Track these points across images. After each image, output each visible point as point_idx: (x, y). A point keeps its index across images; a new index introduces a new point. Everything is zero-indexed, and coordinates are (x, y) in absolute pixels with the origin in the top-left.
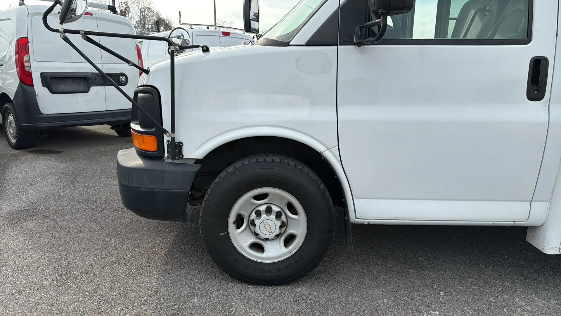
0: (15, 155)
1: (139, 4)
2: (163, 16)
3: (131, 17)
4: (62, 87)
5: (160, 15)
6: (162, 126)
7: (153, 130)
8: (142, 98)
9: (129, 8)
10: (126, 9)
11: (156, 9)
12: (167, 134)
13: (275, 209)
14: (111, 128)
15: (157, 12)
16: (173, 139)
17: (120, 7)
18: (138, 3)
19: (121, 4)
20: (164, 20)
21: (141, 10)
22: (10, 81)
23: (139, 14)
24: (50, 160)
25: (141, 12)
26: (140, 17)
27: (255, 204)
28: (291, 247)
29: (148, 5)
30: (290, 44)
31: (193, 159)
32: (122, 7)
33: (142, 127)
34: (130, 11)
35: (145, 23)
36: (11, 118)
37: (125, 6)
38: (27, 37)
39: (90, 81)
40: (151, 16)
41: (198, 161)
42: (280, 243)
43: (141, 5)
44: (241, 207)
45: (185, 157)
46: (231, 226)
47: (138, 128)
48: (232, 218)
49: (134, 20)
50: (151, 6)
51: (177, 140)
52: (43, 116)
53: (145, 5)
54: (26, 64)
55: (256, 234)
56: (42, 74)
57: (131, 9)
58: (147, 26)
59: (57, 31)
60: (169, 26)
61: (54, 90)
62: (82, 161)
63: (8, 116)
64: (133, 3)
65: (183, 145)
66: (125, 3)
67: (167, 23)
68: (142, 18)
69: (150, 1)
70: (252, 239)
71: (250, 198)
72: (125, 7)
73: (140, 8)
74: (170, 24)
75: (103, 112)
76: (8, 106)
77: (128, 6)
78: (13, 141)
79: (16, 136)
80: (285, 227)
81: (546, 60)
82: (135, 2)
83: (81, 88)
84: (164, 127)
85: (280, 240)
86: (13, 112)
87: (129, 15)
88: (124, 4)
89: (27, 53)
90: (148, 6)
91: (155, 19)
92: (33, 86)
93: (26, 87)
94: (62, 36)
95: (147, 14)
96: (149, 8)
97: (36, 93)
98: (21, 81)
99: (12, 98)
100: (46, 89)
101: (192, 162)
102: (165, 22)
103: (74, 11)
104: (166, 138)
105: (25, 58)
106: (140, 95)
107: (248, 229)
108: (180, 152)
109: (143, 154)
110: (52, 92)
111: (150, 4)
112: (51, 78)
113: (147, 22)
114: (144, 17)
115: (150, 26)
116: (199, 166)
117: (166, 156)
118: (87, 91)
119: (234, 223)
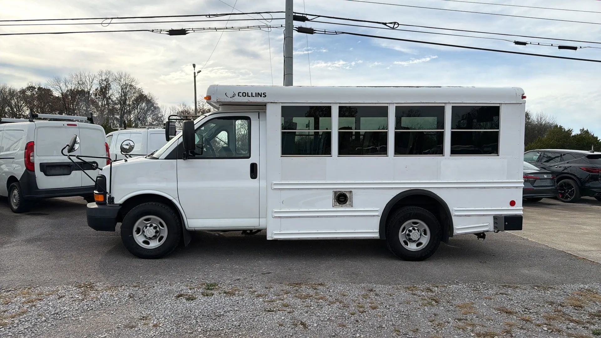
0: (17, 216)
1: (121, 81)
2: (146, 93)
3: (111, 94)
4: (53, 172)
5: (142, 92)
6: (106, 191)
7: (103, 192)
8: (99, 179)
9: (109, 85)
10: (106, 86)
11: (138, 86)
12: (108, 194)
13: (154, 225)
14: (84, 199)
15: (140, 89)
16: (110, 196)
17: (100, 84)
18: (119, 80)
19: (101, 81)
20: (146, 97)
21: (123, 87)
22: (18, 168)
23: (120, 91)
24: (42, 218)
25: (122, 89)
26: (121, 94)
27: (145, 223)
28: (161, 242)
29: (129, 82)
30: (159, 158)
31: (119, 204)
32: (103, 84)
33: (98, 192)
34: (111, 88)
35: (126, 99)
36: (16, 192)
37: (106, 83)
38: (34, 142)
39: (72, 167)
40: (133, 93)
41: (120, 205)
42: (157, 241)
43: (122, 83)
44: (139, 224)
45: (115, 203)
46: (134, 233)
47: (97, 192)
48: (135, 229)
49: (114, 97)
50: (133, 84)
51: (112, 196)
52: (39, 190)
53: (127, 82)
54: (31, 158)
55: (145, 236)
56: (41, 164)
57: (112, 86)
58: (128, 103)
59: (67, 155)
60: (151, 103)
61: (48, 174)
62: (64, 219)
63: (14, 190)
64: (115, 80)
65: (114, 198)
66: (107, 81)
67: (149, 99)
68: (123, 94)
69: (132, 79)
70: (144, 239)
71: (143, 220)
72: (105, 85)
73: (122, 85)
74: (152, 101)
75: (80, 188)
76: (15, 184)
77: (109, 84)
78: (15, 208)
79: (18, 204)
80: (159, 233)
81: (256, 164)
82: (116, 79)
83: (66, 172)
84: (107, 191)
85: (157, 239)
86: (18, 189)
87: (110, 92)
88: (105, 81)
89: (33, 151)
90: (129, 84)
91: (137, 95)
92: (34, 171)
93: (29, 172)
94: (68, 157)
95: (128, 91)
96: (131, 86)
97: (36, 176)
98: (27, 168)
99: (19, 179)
100: (42, 173)
101: (118, 205)
102: (147, 98)
103: (74, 149)
104: (108, 196)
105: (31, 155)
106: (98, 178)
107: (142, 234)
108: (113, 201)
109: (98, 203)
110: (46, 175)
111: (132, 81)
112: (47, 166)
113: (128, 98)
114: (125, 95)
115: (131, 103)
116: (121, 207)
117: (107, 203)
118: (70, 174)
119: (136, 231)
